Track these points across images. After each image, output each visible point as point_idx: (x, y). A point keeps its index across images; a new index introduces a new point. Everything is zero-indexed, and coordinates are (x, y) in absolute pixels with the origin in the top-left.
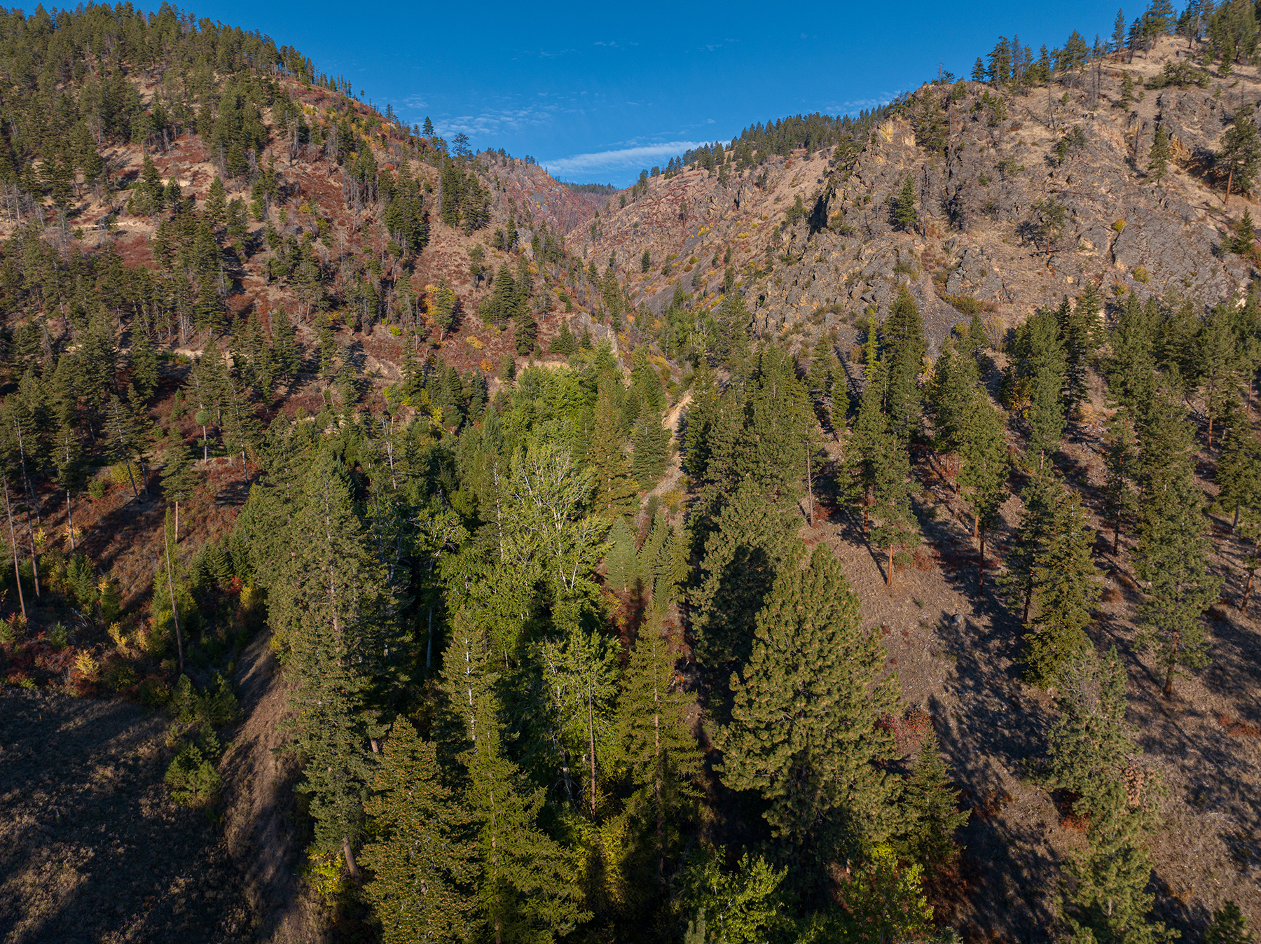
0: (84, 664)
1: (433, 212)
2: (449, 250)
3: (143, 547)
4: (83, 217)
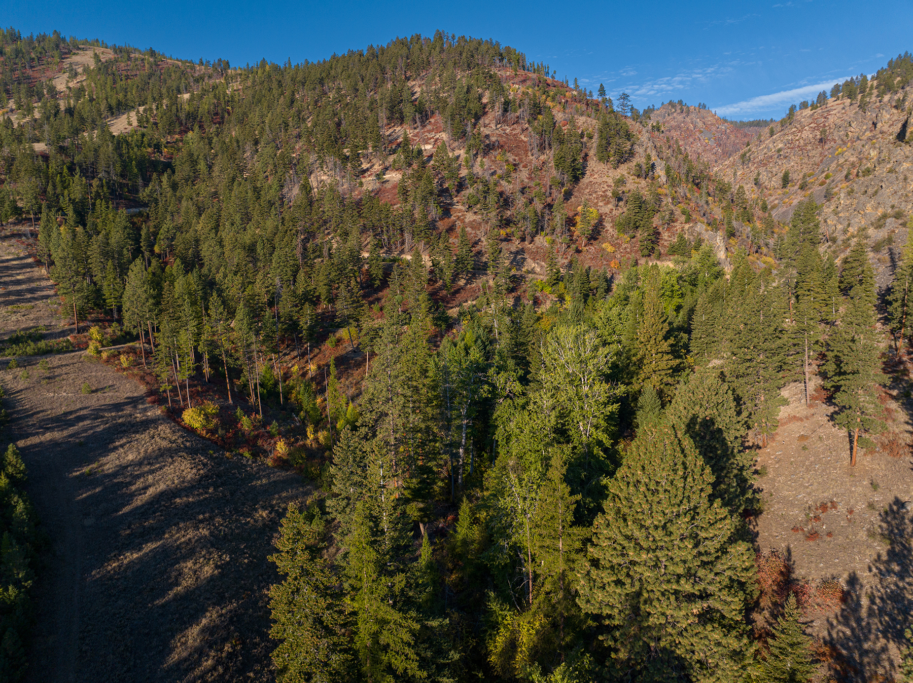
0: (281, 447)
1: (591, 153)
2: (599, 180)
3: (347, 379)
4: (369, 173)
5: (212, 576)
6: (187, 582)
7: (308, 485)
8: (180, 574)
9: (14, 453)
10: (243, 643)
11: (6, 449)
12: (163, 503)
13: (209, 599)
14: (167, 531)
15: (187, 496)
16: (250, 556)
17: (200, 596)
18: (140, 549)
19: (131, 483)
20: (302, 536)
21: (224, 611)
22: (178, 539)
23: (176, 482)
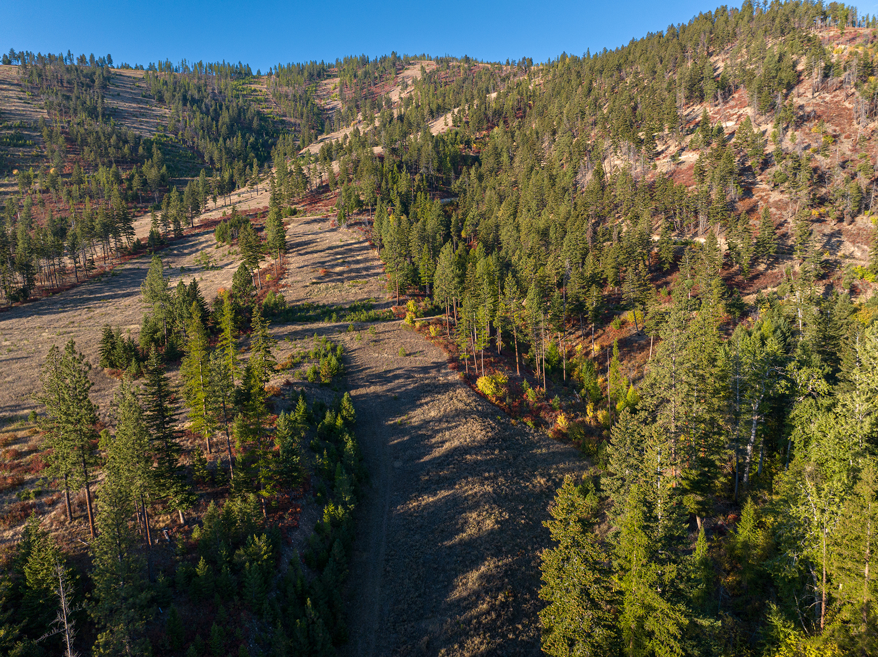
0: (561, 421)
3: (629, 362)
5: (492, 529)
6: (471, 531)
7: (585, 460)
8: (466, 522)
9: (348, 400)
10: (515, 596)
11: (343, 396)
12: (456, 457)
13: (488, 549)
14: (458, 482)
15: (476, 454)
16: (527, 518)
17: (481, 545)
18: (435, 495)
19: (431, 437)
20: (576, 509)
21: (500, 563)
22: (466, 491)
23: (468, 440)
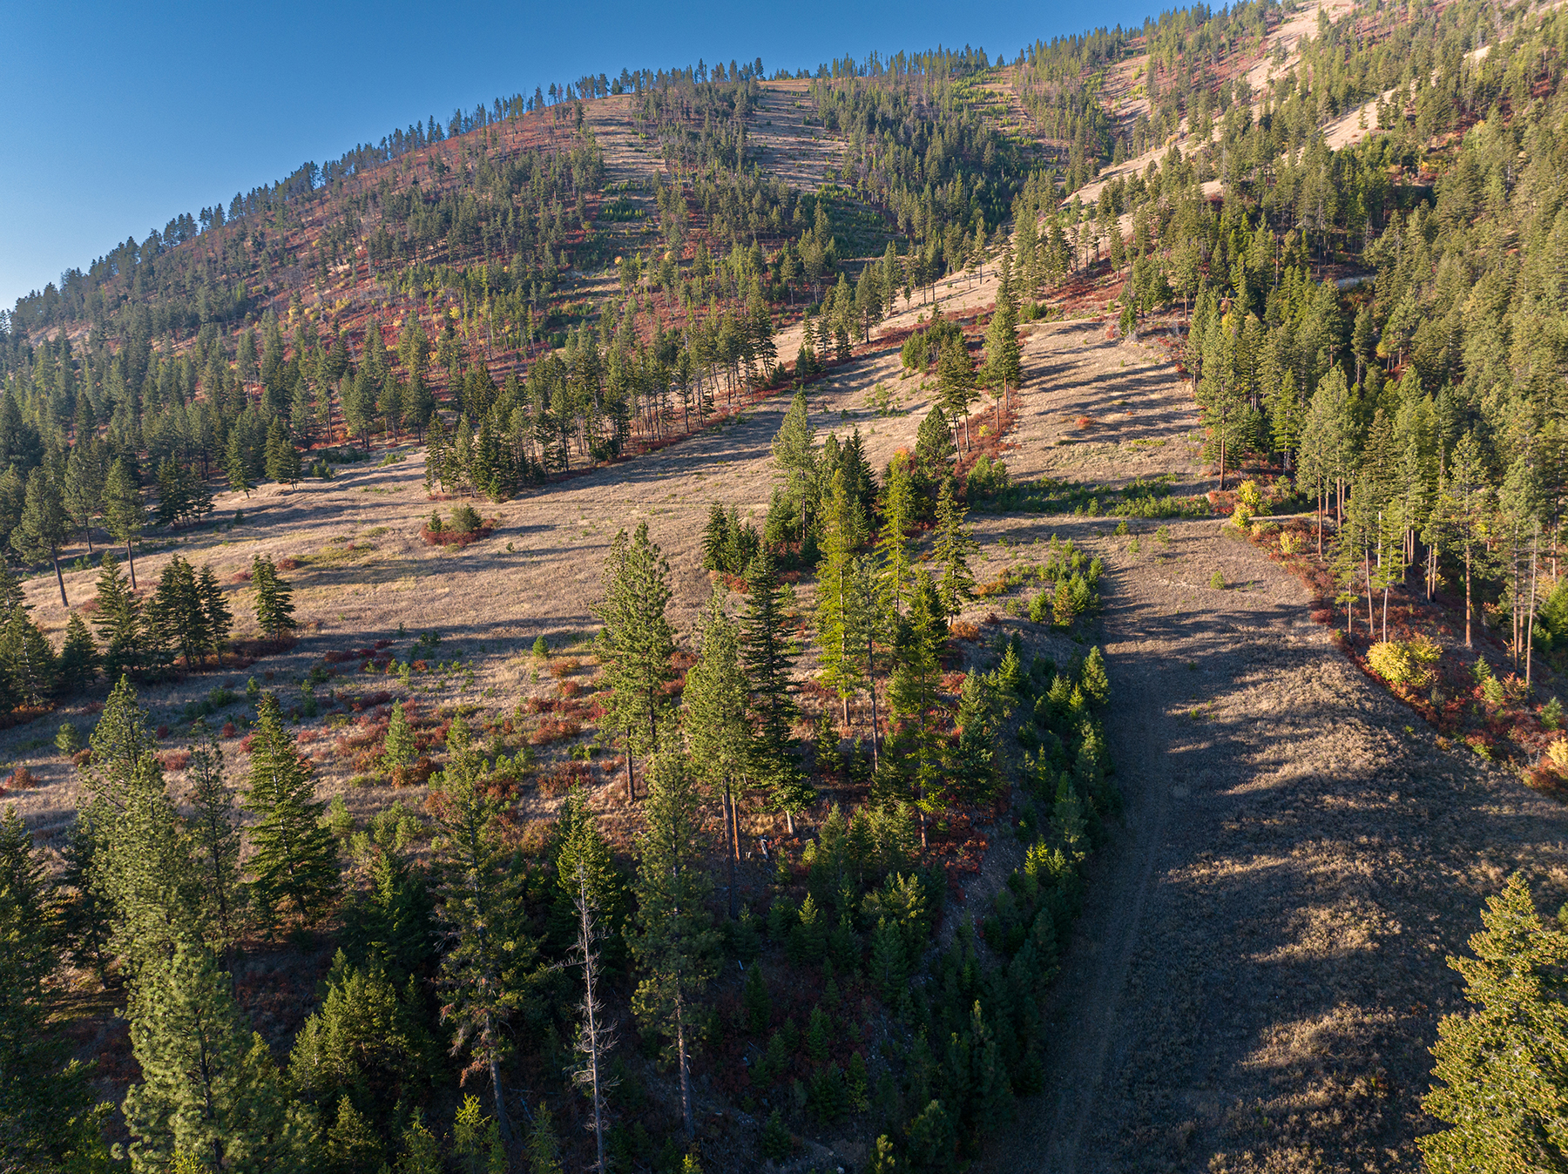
5: (1360, 949)
6: (1311, 944)
8: (1304, 925)
9: (1097, 660)
10: (1392, 1092)
11: (1088, 653)
12: (1302, 796)
13: (1344, 987)
14: (1298, 845)
15: (1346, 796)
16: (1443, 940)
17: (1329, 975)
18: (1248, 861)
19: (1256, 749)
20: (1530, 946)
21: (1367, 1020)
22: (1314, 864)
23: (1332, 766)
